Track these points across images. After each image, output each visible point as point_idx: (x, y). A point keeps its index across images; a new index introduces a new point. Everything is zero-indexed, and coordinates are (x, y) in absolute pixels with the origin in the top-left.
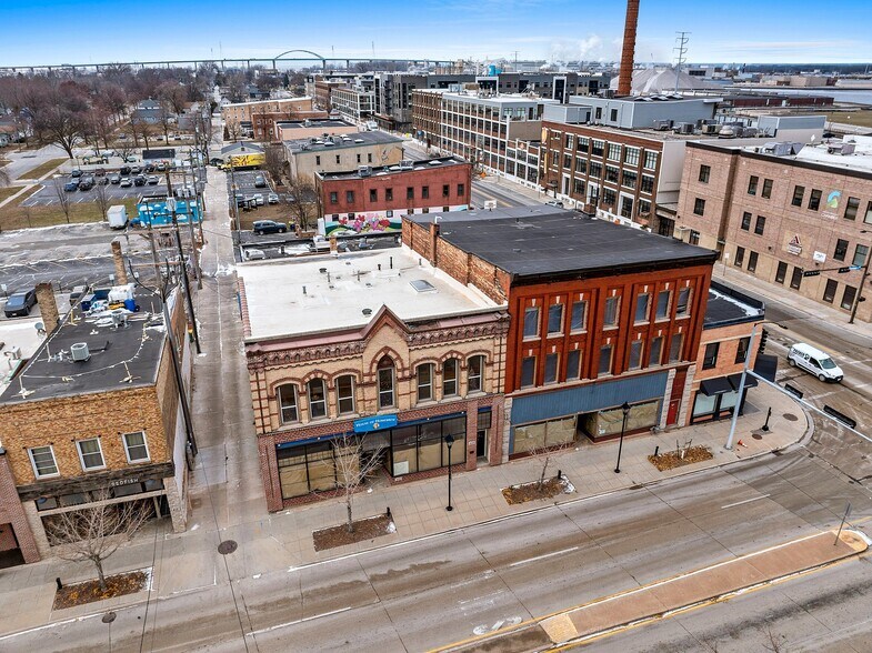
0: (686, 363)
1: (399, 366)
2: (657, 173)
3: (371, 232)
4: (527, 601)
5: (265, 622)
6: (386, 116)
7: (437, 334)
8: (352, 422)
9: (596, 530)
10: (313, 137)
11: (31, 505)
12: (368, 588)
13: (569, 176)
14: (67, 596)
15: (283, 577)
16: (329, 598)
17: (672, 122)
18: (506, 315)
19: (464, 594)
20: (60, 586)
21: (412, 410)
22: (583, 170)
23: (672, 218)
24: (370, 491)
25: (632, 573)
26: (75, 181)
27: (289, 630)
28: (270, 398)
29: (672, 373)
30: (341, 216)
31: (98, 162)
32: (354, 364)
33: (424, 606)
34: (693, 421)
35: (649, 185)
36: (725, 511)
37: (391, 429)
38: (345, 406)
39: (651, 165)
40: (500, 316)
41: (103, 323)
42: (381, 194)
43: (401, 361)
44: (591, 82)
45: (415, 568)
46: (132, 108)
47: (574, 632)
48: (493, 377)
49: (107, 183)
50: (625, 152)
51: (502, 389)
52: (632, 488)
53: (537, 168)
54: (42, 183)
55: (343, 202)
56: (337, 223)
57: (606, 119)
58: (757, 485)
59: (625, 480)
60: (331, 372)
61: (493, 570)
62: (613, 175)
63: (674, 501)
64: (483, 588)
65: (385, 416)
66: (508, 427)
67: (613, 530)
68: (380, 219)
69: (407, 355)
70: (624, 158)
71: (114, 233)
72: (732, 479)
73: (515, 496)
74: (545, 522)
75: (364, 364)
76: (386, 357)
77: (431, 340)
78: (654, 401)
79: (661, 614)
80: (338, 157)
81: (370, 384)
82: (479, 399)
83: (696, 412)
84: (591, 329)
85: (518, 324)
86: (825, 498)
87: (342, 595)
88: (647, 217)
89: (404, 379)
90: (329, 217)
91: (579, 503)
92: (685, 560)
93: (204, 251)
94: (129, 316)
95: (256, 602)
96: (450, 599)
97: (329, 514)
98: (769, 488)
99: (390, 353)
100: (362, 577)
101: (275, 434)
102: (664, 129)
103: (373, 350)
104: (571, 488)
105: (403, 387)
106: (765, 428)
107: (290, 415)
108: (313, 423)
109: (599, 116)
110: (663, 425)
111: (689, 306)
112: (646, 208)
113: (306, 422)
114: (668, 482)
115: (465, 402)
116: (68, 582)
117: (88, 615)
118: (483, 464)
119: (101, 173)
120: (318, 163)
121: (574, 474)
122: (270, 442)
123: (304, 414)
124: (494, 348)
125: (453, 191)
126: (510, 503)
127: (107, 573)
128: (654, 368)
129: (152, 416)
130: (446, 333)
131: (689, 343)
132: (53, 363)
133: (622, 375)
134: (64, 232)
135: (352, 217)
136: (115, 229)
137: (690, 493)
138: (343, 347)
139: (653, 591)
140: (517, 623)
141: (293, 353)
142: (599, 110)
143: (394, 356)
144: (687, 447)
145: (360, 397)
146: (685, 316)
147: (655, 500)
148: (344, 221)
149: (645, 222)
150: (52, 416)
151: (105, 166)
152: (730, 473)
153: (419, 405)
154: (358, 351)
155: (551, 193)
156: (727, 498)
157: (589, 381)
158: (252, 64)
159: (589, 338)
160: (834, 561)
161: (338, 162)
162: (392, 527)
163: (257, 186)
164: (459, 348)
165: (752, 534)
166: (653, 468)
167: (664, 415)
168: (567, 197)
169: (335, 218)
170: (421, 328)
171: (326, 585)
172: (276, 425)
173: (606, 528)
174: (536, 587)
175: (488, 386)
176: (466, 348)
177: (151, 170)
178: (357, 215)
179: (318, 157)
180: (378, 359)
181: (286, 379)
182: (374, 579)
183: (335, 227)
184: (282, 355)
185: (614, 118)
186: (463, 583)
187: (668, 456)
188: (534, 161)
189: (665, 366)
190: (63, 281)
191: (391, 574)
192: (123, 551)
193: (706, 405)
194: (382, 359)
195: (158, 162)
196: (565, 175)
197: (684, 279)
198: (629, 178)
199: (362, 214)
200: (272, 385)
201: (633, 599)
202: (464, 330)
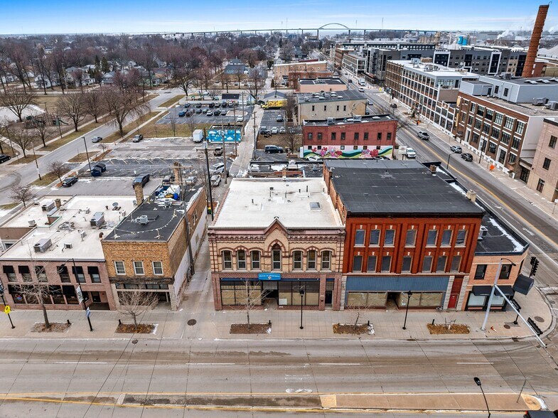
0: (462, 273)
1: (283, 250)
2: (522, 137)
3: (330, 157)
4: (319, 384)
5: (195, 360)
6: (372, 75)
7: (304, 237)
8: (258, 274)
9: (375, 358)
10: (314, 93)
11: (114, 286)
12: (246, 357)
13: (470, 130)
14: (122, 328)
15: (212, 342)
16: (227, 357)
17: (547, 100)
18: (343, 232)
19: (290, 372)
20: (120, 323)
21: (290, 273)
22: (479, 128)
23: (529, 168)
24: (266, 310)
25: (382, 385)
26: (185, 110)
27: (204, 367)
28: (218, 256)
29: (452, 278)
30: (313, 147)
31: (199, 100)
32: (260, 246)
33: (268, 372)
34: (467, 308)
35: (517, 144)
36: (458, 366)
37: (278, 281)
38: (256, 265)
39: (519, 132)
40: (339, 232)
41: (161, 204)
42: (338, 136)
43: (284, 248)
44: (521, 56)
45: (272, 353)
46: (227, 63)
47: (335, 405)
48: (336, 263)
49: (199, 113)
50: (505, 119)
51: (341, 270)
52: (408, 340)
53: (452, 121)
54: (169, 110)
55: (315, 139)
56: (311, 151)
57: (501, 94)
58: (487, 356)
59: (407, 334)
60: (249, 248)
61: (311, 364)
62: (495, 134)
63: (429, 352)
64: (300, 371)
65: (275, 274)
66: (344, 292)
67: (384, 360)
68: (336, 150)
69: (287, 245)
70: (504, 124)
71: (195, 145)
72: (475, 348)
73: (339, 329)
74: (349, 347)
75: (265, 246)
76: (276, 245)
77: (301, 239)
78: (440, 293)
79: (386, 409)
80: (325, 107)
81: (269, 257)
82: (327, 274)
83: (470, 304)
84: (397, 246)
85: (351, 237)
86: (530, 374)
87: (233, 357)
88: (513, 165)
89: (285, 257)
90: (306, 147)
91: (374, 341)
92: (417, 386)
93: (235, 161)
94: (173, 202)
95: (196, 351)
96: (282, 372)
97: (239, 317)
98: (496, 359)
99: (279, 243)
100: (246, 351)
101: (219, 273)
102: (540, 105)
103: (270, 240)
104: (373, 332)
105: (285, 261)
106: (516, 323)
107: (228, 265)
108: (238, 271)
109: (496, 91)
110: (445, 307)
111: (465, 240)
112: (514, 159)
113: (235, 270)
114: (433, 341)
115: (319, 274)
116: (124, 322)
117: (127, 338)
118: (329, 308)
119: (200, 105)
120: (313, 110)
121: (378, 324)
122: (217, 277)
123: (234, 266)
124: (338, 248)
125: (384, 136)
126: (335, 332)
127: (138, 322)
128: (439, 273)
129: (165, 256)
130: (309, 237)
131: (464, 262)
132: (133, 223)
133: (417, 274)
134: (172, 142)
135: (319, 148)
136: (196, 142)
137: (442, 350)
138: (254, 237)
139: (387, 397)
140: (309, 392)
141: (230, 237)
142: (497, 88)
143: (281, 245)
144: (453, 323)
145: (262, 262)
146: (463, 246)
147: (420, 349)
148: (315, 150)
149: (511, 168)
150: (124, 249)
151: (202, 102)
152: (475, 344)
153: (294, 271)
154: (262, 240)
155: (458, 139)
156: (464, 358)
157: (395, 274)
158: (305, 32)
159: (396, 250)
160: (511, 411)
161: (325, 110)
162: (270, 330)
163: (278, 121)
164: (316, 245)
165: (466, 383)
166: (427, 331)
167: (447, 302)
168: (468, 143)
169: (310, 148)
170: (295, 233)
171: (228, 351)
172: (221, 269)
173: (381, 358)
174: (328, 378)
175: (333, 267)
176: (321, 246)
177: (225, 106)
178: (322, 147)
179: (313, 106)
180: (272, 245)
181: (226, 248)
182: (251, 353)
183: (309, 153)
184: (224, 237)
185: (506, 94)
186: (292, 367)
187: (441, 326)
188: (450, 117)
189: (447, 274)
190: (163, 171)
191: (260, 353)
192: (147, 314)
193: (477, 301)
194: (275, 245)
195: (229, 101)
196: (468, 129)
197: (462, 224)
198: (505, 138)
199: (326, 146)
200: (220, 250)
201: (375, 398)
202: (319, 237)
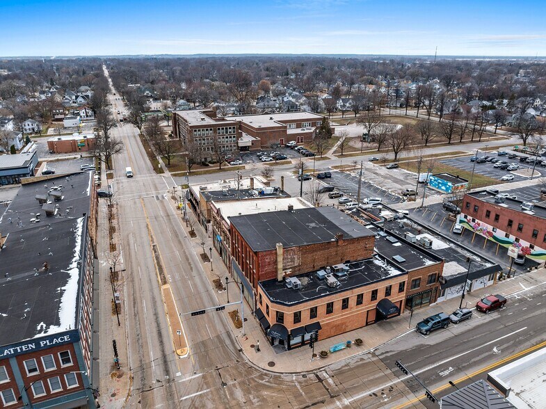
3: (482, 234)
42: (493, 216)
55: (471, 210)
56: (466, 220)
68: (488, 230)
90: (463, 215)
125: (541, 236)
135: (474, 221)
148: (469, 221)
169: (466, 217)
178: (477, 221)
183: (464, 222)
